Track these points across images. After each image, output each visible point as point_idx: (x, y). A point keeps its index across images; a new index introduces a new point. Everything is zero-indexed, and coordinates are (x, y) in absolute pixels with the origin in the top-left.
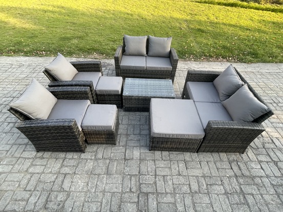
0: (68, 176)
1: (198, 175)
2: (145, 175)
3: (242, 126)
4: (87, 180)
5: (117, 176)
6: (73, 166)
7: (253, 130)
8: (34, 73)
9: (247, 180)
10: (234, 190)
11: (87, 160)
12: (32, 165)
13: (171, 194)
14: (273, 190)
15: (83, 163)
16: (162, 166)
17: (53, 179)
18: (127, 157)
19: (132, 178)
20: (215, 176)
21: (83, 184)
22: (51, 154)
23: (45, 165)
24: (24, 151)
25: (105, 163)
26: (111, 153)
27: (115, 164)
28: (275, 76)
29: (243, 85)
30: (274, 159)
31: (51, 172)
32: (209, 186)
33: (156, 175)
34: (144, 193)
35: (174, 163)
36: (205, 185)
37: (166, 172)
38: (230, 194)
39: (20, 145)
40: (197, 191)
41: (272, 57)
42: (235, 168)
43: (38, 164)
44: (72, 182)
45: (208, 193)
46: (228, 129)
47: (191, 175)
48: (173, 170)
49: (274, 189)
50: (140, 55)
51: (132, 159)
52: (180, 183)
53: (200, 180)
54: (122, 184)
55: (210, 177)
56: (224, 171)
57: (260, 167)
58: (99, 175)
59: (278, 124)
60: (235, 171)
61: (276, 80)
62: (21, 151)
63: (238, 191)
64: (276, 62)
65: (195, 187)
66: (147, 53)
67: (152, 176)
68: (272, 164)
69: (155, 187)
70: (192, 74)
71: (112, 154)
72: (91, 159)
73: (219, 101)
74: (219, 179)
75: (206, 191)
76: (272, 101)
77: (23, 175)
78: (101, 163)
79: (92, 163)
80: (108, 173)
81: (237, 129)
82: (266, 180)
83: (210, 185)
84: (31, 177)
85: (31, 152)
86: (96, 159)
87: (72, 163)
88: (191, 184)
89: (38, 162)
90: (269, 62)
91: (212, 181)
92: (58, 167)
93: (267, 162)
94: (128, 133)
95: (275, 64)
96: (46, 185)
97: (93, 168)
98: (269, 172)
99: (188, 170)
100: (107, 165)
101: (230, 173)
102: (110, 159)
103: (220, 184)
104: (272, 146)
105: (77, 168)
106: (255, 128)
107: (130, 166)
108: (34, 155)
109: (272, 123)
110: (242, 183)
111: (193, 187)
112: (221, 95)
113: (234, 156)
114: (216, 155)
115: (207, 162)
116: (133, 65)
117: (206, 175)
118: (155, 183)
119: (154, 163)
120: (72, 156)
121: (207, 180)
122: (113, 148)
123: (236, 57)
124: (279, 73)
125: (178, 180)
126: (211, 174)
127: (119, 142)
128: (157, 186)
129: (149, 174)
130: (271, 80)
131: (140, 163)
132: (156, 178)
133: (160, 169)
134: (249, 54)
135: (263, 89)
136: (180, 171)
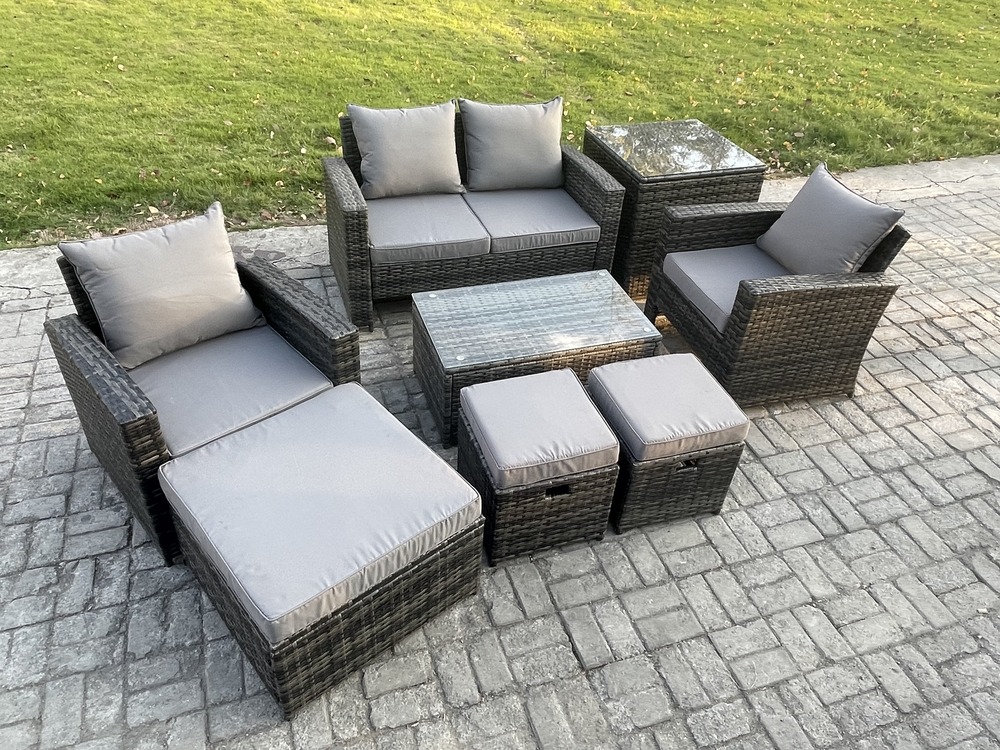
1: (889, 640)
2: (705, 707)
11: (412, 726)
16: (748, 647)
18: (590, 659)
19: (661, 738)
20: (945, 627)
25: (510, 716)
26: (510, 660)
27: (555, 702)
28: (936, 212)
33: (743, 693)
35: (784, 624)
36: (933, 672)
37: (773, 668)
40: (919, 701)
41: (894, 141)
42: (992, 576)
45: (958, 698)
47: (866, 648)
48: (795, 651)
50: (438, 191)
51: (616, 658)
52: (846, 692)
53: (905, 658)
55: (931, 634)
56: (959, 597)
60: (995, 584)
61: (948, 227)
64: (915, 161)
65: (904, 691)
66: (464, 180)
67: (730, 700)
69: (766, 743)
71: (518, 665)
72: (432, 719)
74: (962, 632)
75: (947, 690)
76: (974, 306)
78: (489, 720)
79: (447, 736)
83: (948, 663)
86: (455, 710)
88: (885, 683)
90: (893, 162)
91: (947, 649)
95: (914, 168)
99: (847, 632)
100: (523, 721)
101: (986, 598)
102: (523, 690)
103: (976, 649)
107: (622, 693)
111: (897, 693)
115: (895, 583)
116: (432, 240)
117: (916, 631)
118: (759, 725)
119: (710, 647)
120: (330, 736)
121: (927, 649)
122: (506, 638)
123: (777, 155)
124: (943, 200)
125: (833, 684)
126: (928, 622)
127: (520, 604)
128: (776, 737)
129: (715, 701)
130: (932, 227)
131: (657, 667)
132: (751, 706)
133: (746, 662)
134: (814, 137)
135: (927, 264)
136: (823, 648)
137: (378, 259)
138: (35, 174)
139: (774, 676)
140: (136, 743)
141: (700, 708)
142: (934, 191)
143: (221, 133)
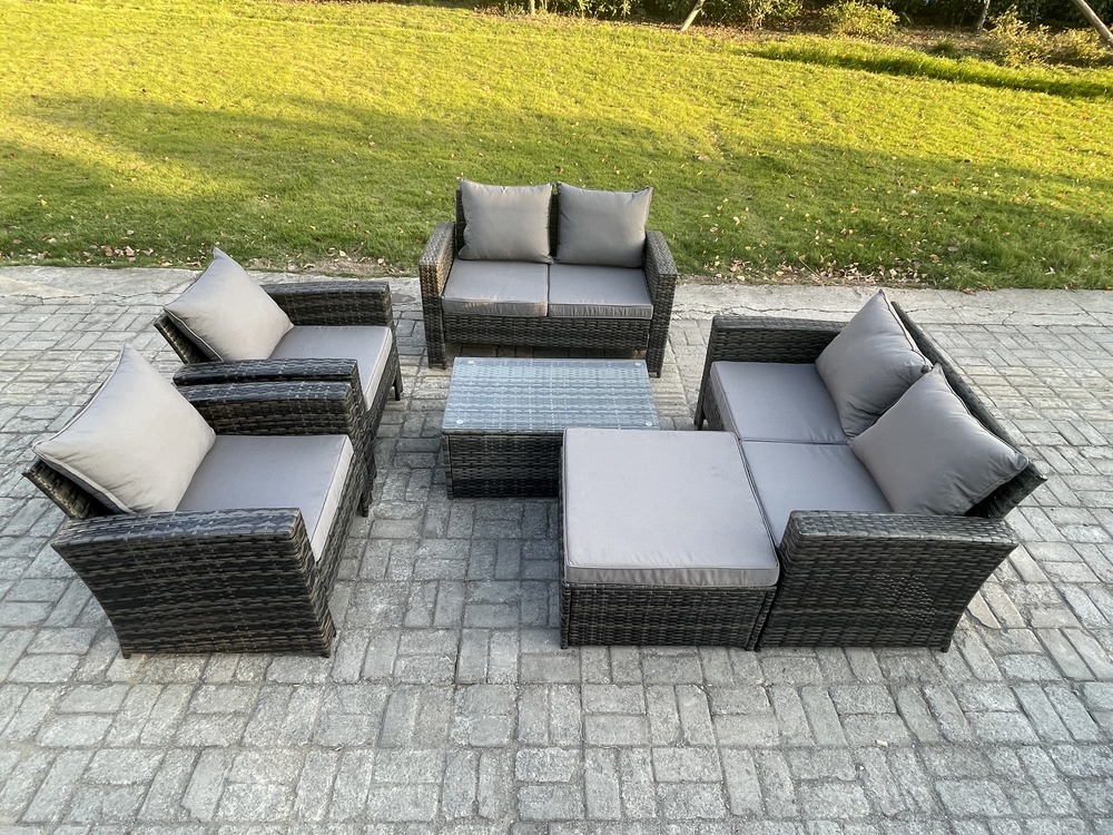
0: (211, 757)
1: (759, 741)
2: (541, 746)
3: (926, 530)
4: (291, 773)
5: (419, 753)
6: (236, 714)
7: (969, 547)
8: (84, 332)
9: (959, 758)
10: (909, 801)
11: (294, 686)
12: (57, 713)
13: (646, 822)
14: (1066, 799)
15: (279, 699)
16: (612, 706)
17: (145, 770)
18: (465, 673)
19: (485, 760)
20: (829, 747)
21: (272, 788)
22: (144, 665)
23: (115, 714)
24: (25, 654)
25: (372, 702)
26: (399, 656)
27: (415, 702)
28: (1068, 340)
29: (924, 370)
30: (1070, 672)
31: (136, 744)
32: (804, 788)
33: (583, 746)
34: (530, 820)
35: (660, 696)
36: (789, 786)
37: (627, 732)
38: (894, 818)
39: (11, 628)
40: (756, 808)
41: (1059, 266)
42: (914, 711)
43: (82, 708)
44: (227, 782)
45: (801, 819)
46: (867, 544)
47: (729, 742)
48: (657, 724)
49: (1074, 795)
50: (527, 259)
51: (486, 681)
52: (684, 775)
53: (767, 763)
54: (441, 786)
55: (810, 750)
56: (866, 724)
57: (1014, 706)
58: (343, 749)
59: (1084, 531)
60: (913, 721)
61: (1075, 358)
62: (15, 654)
63: (926, 807)
64: (1073, 287)
65: (746, 791)
66: (553, 252)
67: (566, 748)
68: (1061, 692)
69: (578, 796)
70: (729, 331)
71: (402, 663)
72: (312, 685)
73: (838, 437)
74: (846, 756)
75: (795, 807)
76: (1057, 440)
77: (14, 756)
78: (354, 699)
79: (315, 702)
80: (382, 742)
81: (906, 545)
82: (1038, 759)
83: (812, 783)
84: (51, 764)
85: (54, 659)
86: (333, 684)
87: (233, 699)
88: (730, 780)
89: (87, 699)
90: (1045, 286)
91: (818, 768)
92: (170, 721)
93: (1043, 684)
94: (472, 576)
95: (1069, 295)
96: (113, 796)
97: (319, 723)
98: (1049, 725)
99: (720, 723)
100: (378, 710)
101: (894, 732)
102: (395, 685)
103: (852, 774)
104: (1063, 618)
105: (252, 724)
106: (978, 539)
107: (474, 712)
108: (69, 670)
109: (1059, 526)
110: (942, 772)
111: (737, 794)
112: (845, 410)
113: (906, 663)
114: (833, 659)
115: (799, 690)
116: (495, 299)
117: (794, 742)
118: (581, 779)
119: (577, 695)
120: (231, 674)
121: (795, 762)
122: (406, 638)
123: (917, 266)
124: (1084, 329)
125: (676, 764)
126: (813, 736)
127: (433, 614)
128: (590, 794)
129: (553, 745)
130: (1055, 356)
131: (517, 700)
132: (583, 759)
133: (602, 720)
134: (967, 253)
135: (1025, 391)
136: (685, 728)
137: (447, 309)
138: (272, 217)
139: (622, 738)
140: (104, 638)
141: (535, 746)
142: (1080, 321)
143: (420, 200)
